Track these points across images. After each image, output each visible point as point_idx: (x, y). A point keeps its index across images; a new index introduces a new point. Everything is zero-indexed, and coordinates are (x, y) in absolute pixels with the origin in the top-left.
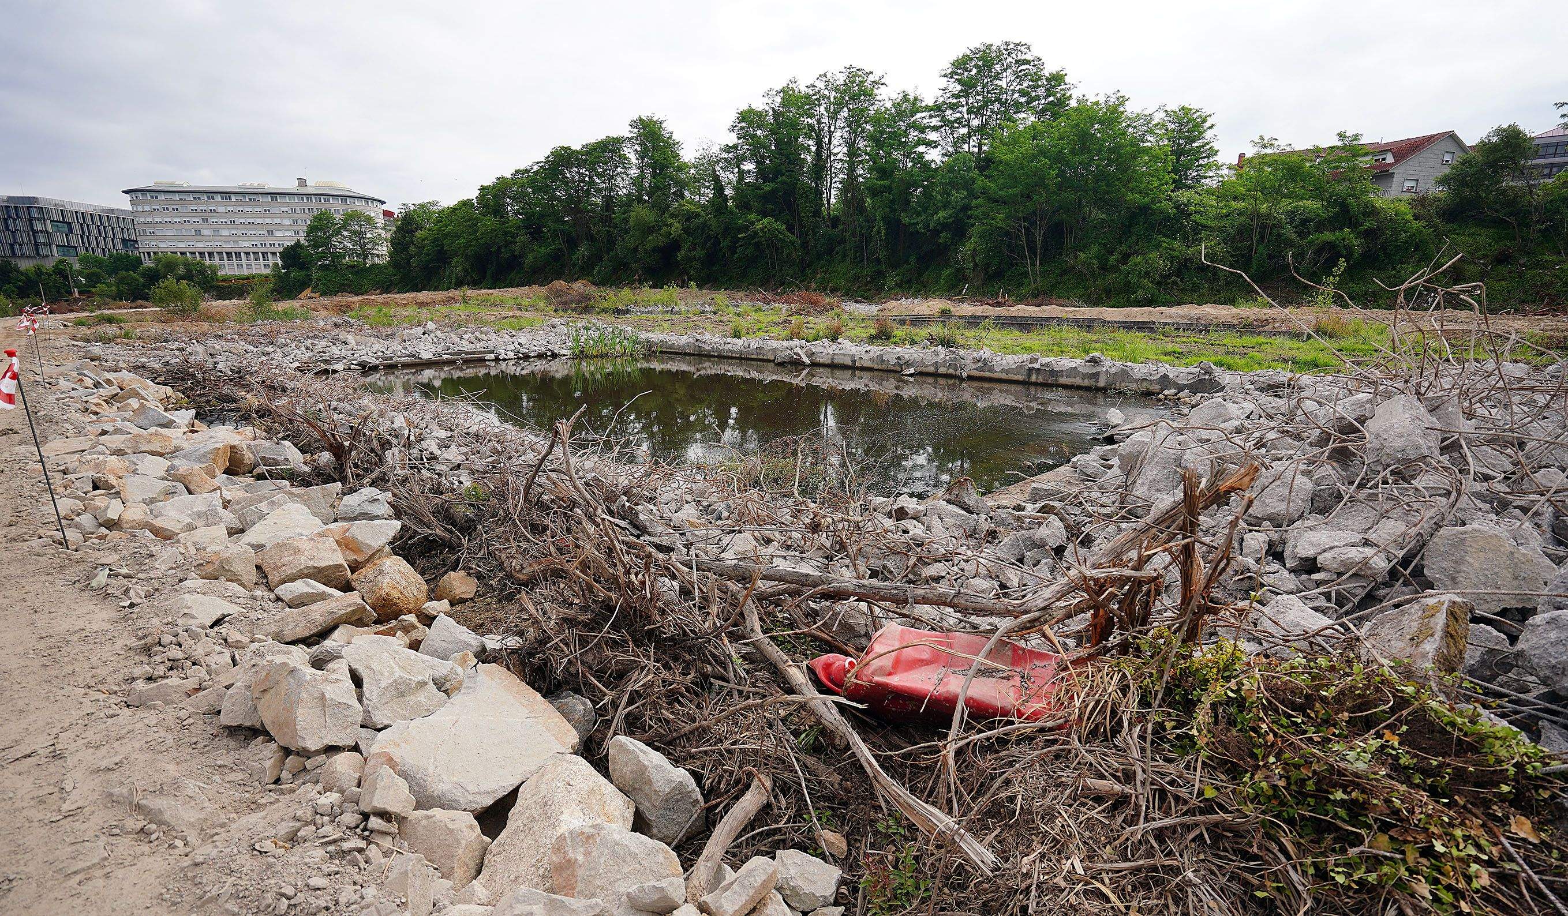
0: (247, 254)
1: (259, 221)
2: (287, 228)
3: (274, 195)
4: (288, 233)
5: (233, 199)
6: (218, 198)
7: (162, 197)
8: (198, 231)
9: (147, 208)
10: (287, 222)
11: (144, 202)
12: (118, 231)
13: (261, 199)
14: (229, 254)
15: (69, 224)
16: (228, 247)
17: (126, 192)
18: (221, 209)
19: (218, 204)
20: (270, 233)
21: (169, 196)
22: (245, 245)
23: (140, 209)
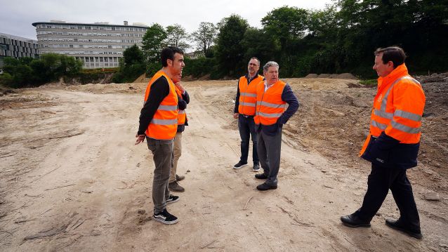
0: (97, 58)
1: (105, 41)
2: (119, 44)
3: (113, 27)
4: (120, 47)
5: (92, 28)
6: (84, 28)
7: (54, 27)
8: (71, 46)
9: (45, 33)
10: (119, 41)
11: (44, 30)
12: (34, 51)
13: (106, 28)
14: (87, 58)
15: (8, 45)
16: (88, 54)
17: (35, 25)
18: (85, 34)
19: (84, 31)
20: (110, 47)
21: (57, 26)
22: (96, 53)
23: (41, 33)
